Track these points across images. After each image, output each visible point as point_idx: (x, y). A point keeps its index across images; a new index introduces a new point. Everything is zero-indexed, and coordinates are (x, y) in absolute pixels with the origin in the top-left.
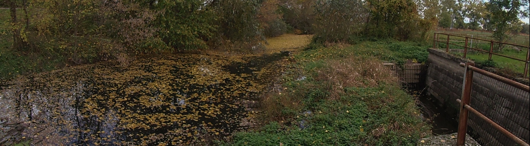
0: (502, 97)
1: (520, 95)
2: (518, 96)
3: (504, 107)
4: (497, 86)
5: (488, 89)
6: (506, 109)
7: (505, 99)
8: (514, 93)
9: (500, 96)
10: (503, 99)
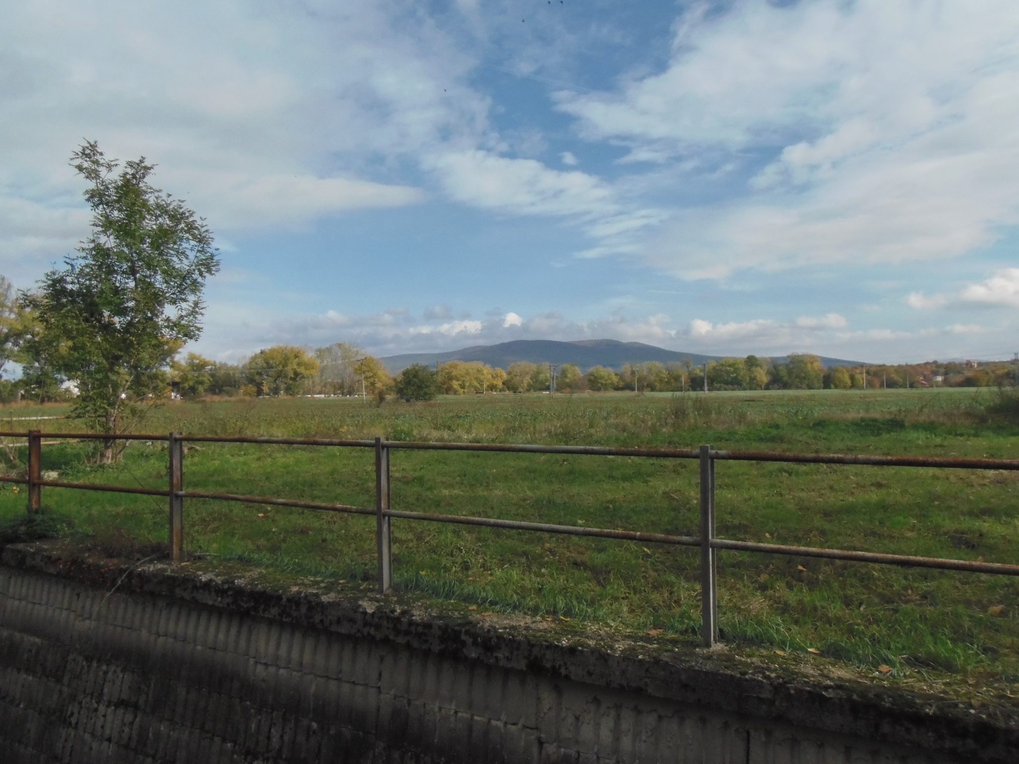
0: (99, 661)
1: (166, 635)
2: (161, 640)
3: (108, 706)
4: (72, 616)
5: (37, 640)
6: (121, 711)
7: (112, 668)
8: (144, 633)
9: (89, 659)
10: (104, 668)
